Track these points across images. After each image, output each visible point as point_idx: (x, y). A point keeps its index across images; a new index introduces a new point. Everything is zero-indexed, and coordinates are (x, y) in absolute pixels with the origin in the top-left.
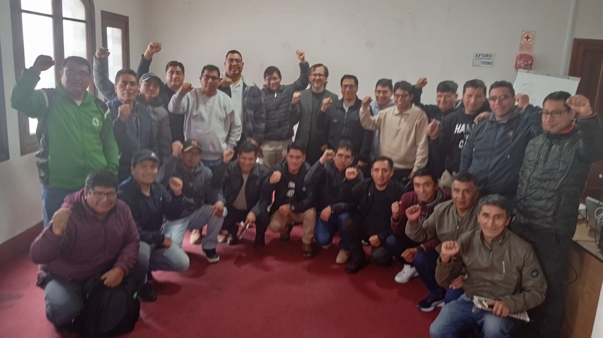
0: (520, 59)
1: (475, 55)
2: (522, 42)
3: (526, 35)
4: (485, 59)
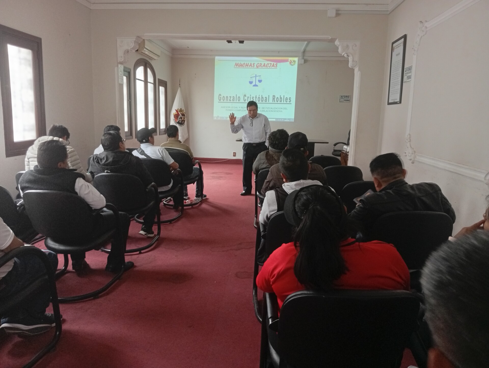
1: (341, 96)
4: (346, 98)
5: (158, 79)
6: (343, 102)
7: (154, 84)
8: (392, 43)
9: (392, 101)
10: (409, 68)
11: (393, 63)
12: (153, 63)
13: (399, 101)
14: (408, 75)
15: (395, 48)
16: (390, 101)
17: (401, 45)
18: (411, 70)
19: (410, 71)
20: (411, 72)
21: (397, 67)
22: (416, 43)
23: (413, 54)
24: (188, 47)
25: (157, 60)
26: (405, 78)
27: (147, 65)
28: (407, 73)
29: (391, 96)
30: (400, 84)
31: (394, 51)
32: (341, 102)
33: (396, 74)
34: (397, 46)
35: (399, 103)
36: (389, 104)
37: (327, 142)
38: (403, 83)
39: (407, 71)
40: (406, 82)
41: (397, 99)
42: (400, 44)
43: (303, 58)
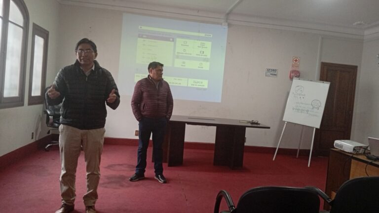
0: (292, 73)
1: (267, 69)
2: (293, 63)
3: (295, 59)
4: (273, 72)
6: (270, 76)
7: (25, 29)
32: (267, 76)
37: (269, 126)
43: (227, 22)
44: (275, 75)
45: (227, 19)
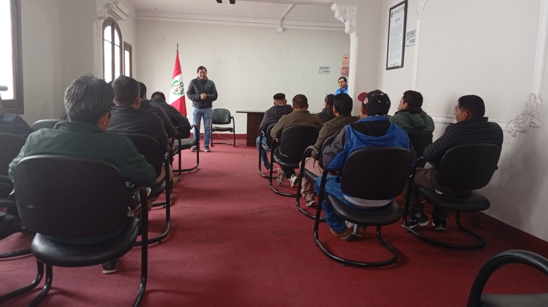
0: (343, 69)
1: (320, 67)
2: (343, 60)
3: (345, 57)
4: (325, 70)
5: (124, 42)
6: (323, 73)
7: (121, 47)
8: (390, 8)
9: (392, 66)
10: (412, 32)
11: (392, 29)
12: (120, 23)
13: (401, 65)
14: (410, 39)
15: (393, 13)
16: (389, 66)
17: (401, 11)
18: (414, 34)
19: (412, 35)
20: (414, 36)
21: (397, 32)
22: (420, 7)
23: (417, 18)
24: (157, 9)
25: (124, 20)
26: (407, 42)
27: (115, 26)
28: (410, 37)
29: (390, 61)
30: (401, 48)
31: (392, 17)
32: (321, 73)
33: (395, 39)
34: (396, 12)
35: (401, 67)
36: (388, 69)
38: (405, 47)
39: (410, 35)
40: (408, 46)
41: (398, 64)
42: (400, 9)
43: (281, 27)
44: (327, 72)
45: (282, 24)
